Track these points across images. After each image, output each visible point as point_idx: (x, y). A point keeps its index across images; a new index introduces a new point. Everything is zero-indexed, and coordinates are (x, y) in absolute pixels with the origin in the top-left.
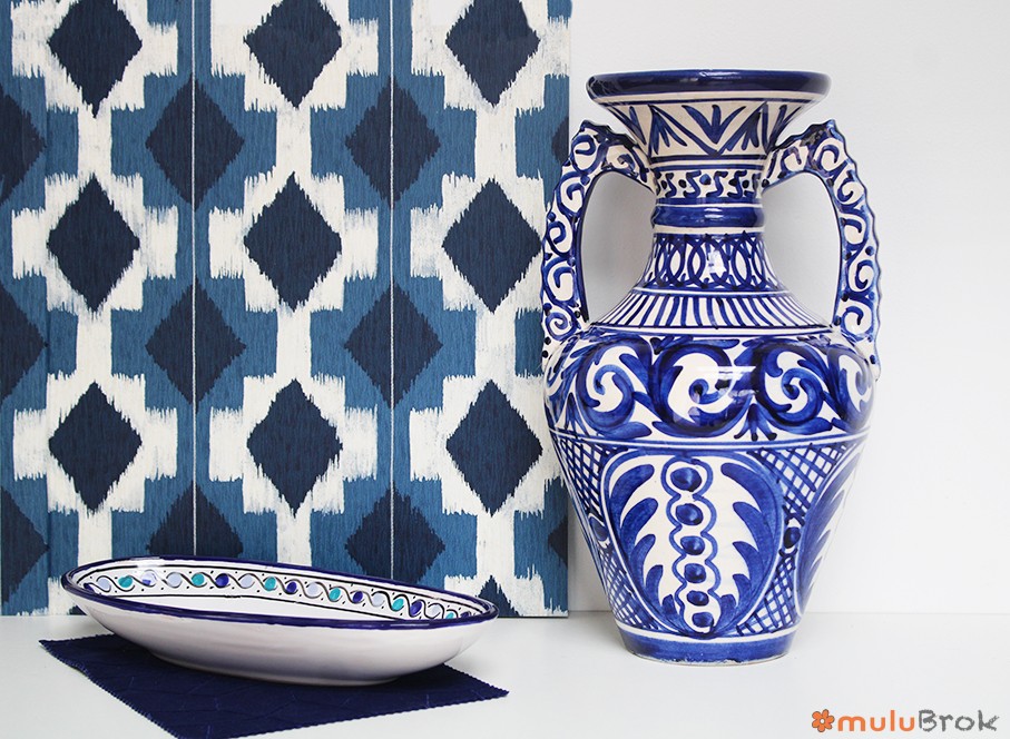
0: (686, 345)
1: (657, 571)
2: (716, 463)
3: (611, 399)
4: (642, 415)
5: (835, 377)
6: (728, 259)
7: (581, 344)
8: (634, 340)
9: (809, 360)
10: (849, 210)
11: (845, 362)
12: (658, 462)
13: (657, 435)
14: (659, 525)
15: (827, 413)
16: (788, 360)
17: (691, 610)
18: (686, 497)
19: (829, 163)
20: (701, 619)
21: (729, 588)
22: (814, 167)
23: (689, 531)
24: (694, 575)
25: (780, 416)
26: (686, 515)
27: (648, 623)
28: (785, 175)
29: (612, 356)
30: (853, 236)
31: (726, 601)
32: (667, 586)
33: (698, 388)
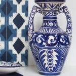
1: (45, 64)
2: (54, 50)
5: (68, 38)
6: (53, 23)
7: (35, 35)
8: (42, 34)
10: (68, 17)
12: (46, 50)
13: (46, 46)
15: (67, 43)
16: (62, 36)
17: (49, 69)
19: (66, 11)
21: (54, 66)
23: (50, 59)
24: (50, 64)
28: (60, 13)
29: (40, 36)
31: (54, 68)
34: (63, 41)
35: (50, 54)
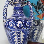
1: (15, 41)
2: (21, 31)
12: (16, 31)
13: (16, 29)
18: (19, 34)
23: (18, 37)
24: (19, 41)
33: (20, 24)
34: (28, 25)
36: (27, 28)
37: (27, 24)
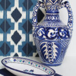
0: (50, 28)
1: (46, 55)
2: (53, 43)
3: (40, 35)
4: (44, 37)
5: (68, 32)
6: (55, 17)
7: (37, 28)
8: (43, 27)
9: (65, 30)
10: (69, 12)
11: (69, 30)
12: (46, 43)
13: (46, 39)
14: (46, 50)
15: (67, 37)
16: (62, 30)
19: (67, 6)
20: (51, 61)
21: (55, 58)
22: (66, 6)
23: (50, 51)
24: (50, 56)
25: (61, 37)
26: (50, 49)
27: (45, 61)
28: (62, 7)
29: (41, 29)
30: (70, 15)
31: (54, 59)
32: (47, 57)
33: (51, 34)
35: (50, 47)
36: (62, 39)
37: (61, 34)
